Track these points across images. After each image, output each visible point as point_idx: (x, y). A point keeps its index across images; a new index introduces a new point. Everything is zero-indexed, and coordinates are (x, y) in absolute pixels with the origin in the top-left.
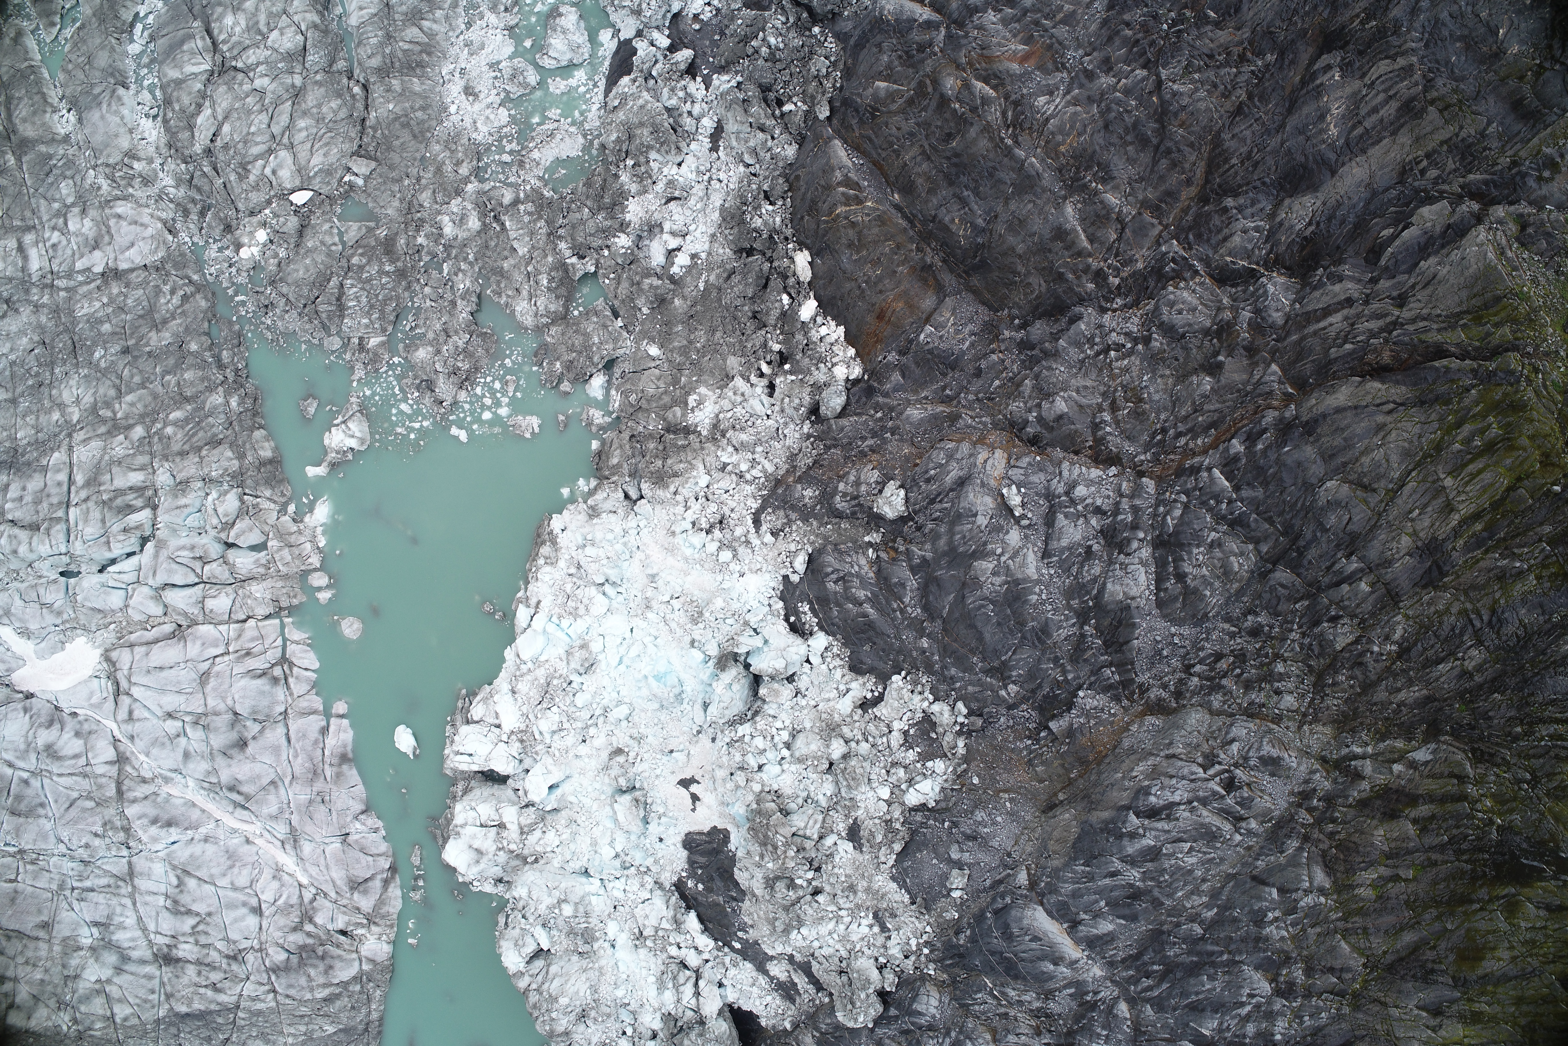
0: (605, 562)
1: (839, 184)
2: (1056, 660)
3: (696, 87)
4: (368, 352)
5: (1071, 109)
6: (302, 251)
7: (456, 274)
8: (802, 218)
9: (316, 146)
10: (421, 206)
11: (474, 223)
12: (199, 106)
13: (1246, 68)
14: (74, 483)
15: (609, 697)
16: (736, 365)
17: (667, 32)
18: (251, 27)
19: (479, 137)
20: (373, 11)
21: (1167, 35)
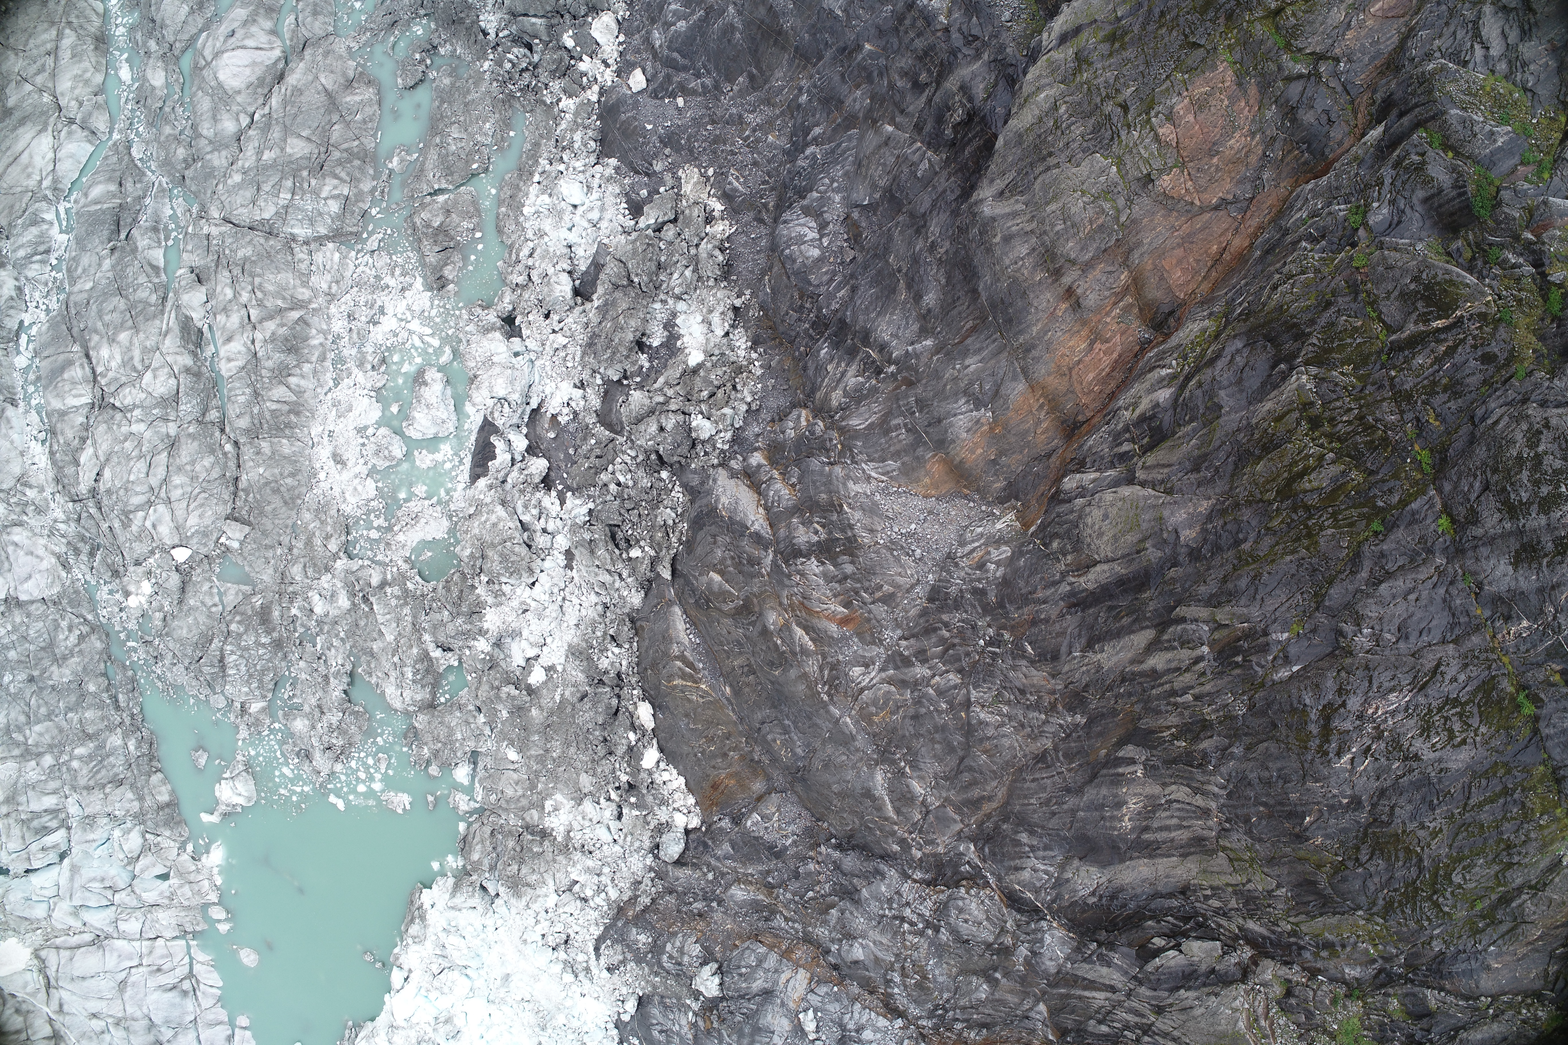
0: (465, 951)
1: (677, 658)
3: (550, 501)
4: (250, 715)
5: (885, 687)
6: (185, 608)
7: (329, 650)
8: (647, 669)
9: (191, 507)
10: (293, 579)
11: (344, 602)
12: (83, 442)
13: (1055, 720)
16: (588, 785)
17: (525, 430)
18: (127, 363)
19: (348, 509)
20: (240, 363)
21: (983, 652)
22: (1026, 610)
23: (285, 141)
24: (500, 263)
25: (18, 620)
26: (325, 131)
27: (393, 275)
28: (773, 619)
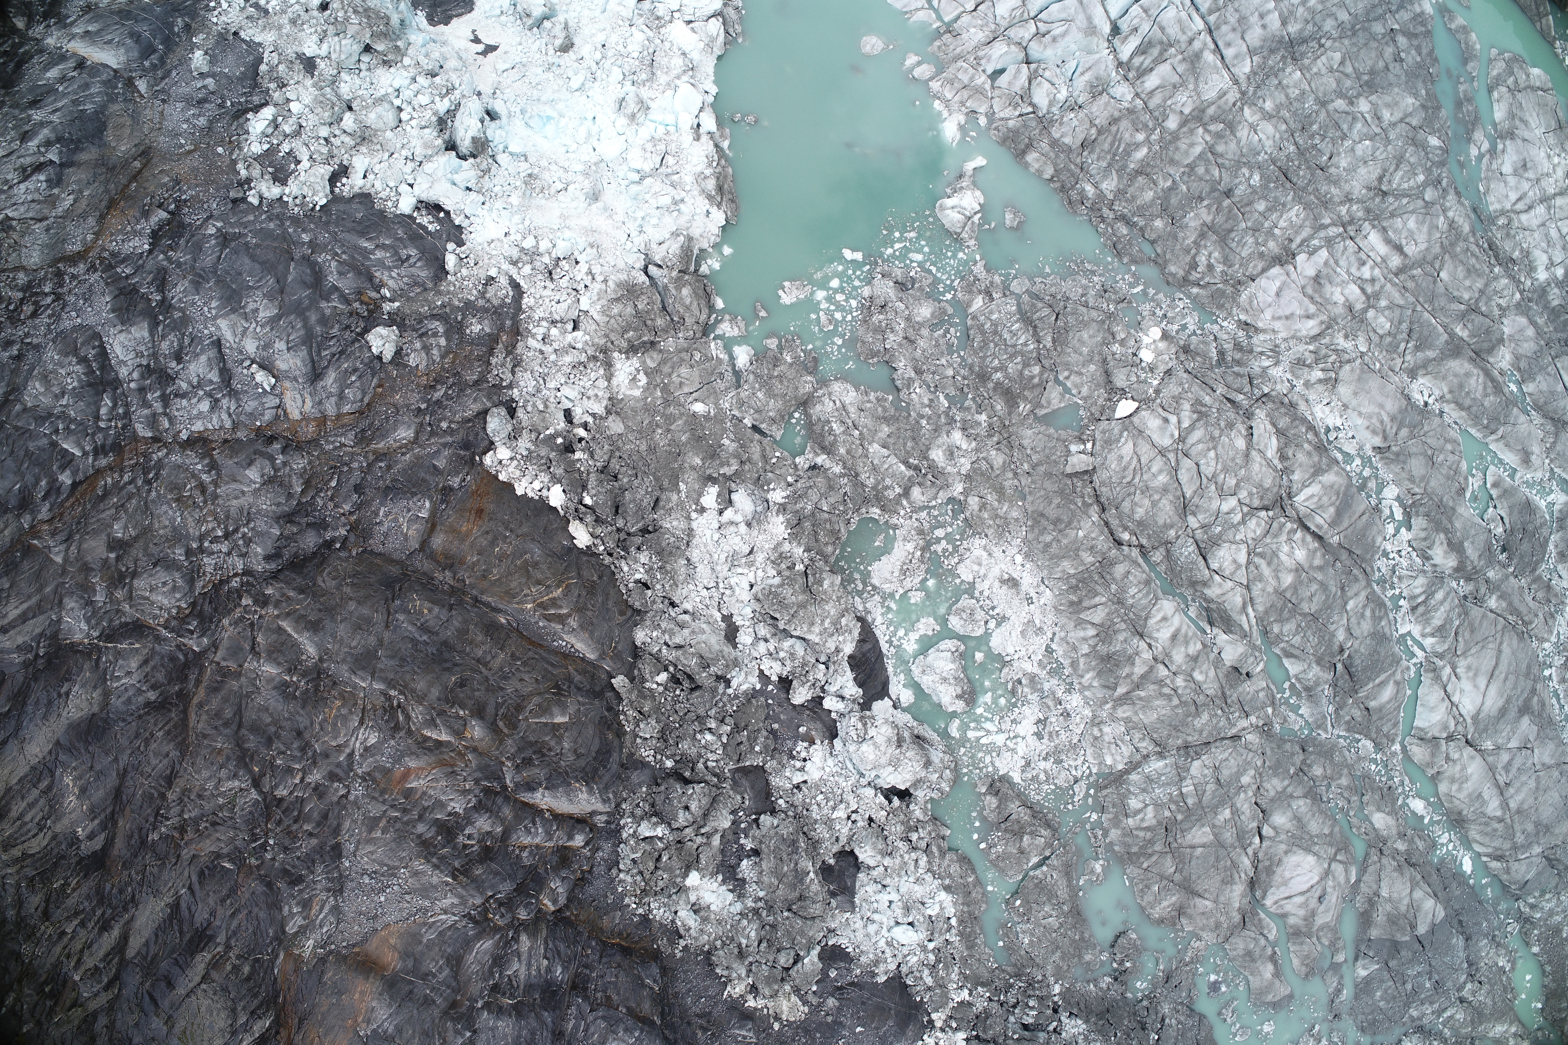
0: (647, 197)
1: (569, 615)
2: (179, 265)
3: (774, 670)
4: (980, 292)
5: (341, 740)
6: (1096, 359)
7: (931, 400)
8: (600, 577)
9: (1135, 462)
10: (998, 449)
11: (937, 455)
12: (1283, 457)
13: (175, 821)
14: (1214, 52)
15: (595, 90)
16: (612, 425)
18: (1272, 557)
19: (977, 542)
20: (1152, 622)
21: (266, 834)
22: (247, 896)
23: (1215, 835)
24: (948, 832)
25: (1271, 244)
26: (1181, 861)
27: (1045, 772)
28: (477, 731)
